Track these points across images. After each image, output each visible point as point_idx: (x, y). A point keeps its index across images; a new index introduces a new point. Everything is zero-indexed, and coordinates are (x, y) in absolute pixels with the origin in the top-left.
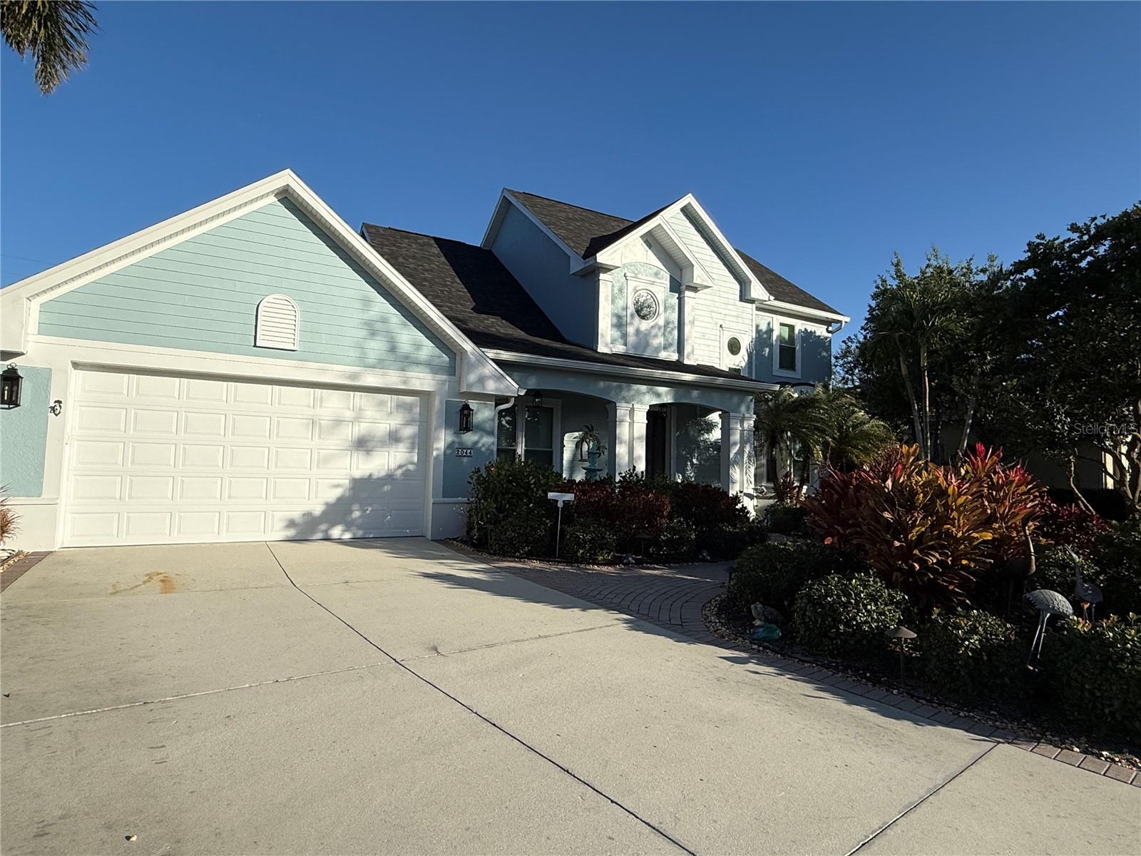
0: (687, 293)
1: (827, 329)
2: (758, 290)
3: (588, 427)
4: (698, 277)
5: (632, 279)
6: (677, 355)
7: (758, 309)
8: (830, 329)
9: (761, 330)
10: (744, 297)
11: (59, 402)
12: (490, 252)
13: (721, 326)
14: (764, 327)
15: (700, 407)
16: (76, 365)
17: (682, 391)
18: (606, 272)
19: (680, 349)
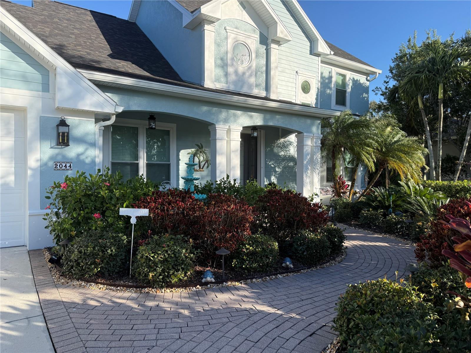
0: (273, 46)
1: (367, 78)
2: (323, 47)
3: (198, 145)
4: (281, 32)
5: (231, 31)
6: (265, 92)
7: (322, 62)
8: (369, 78)
9: (324, 77)
10: (313, 52)
12: (134, 24)
13: (297, 72)
14: (326, 75)
15: (282, 129)
17: (268, 116)
18: (210, 24)
19: (267, 88)
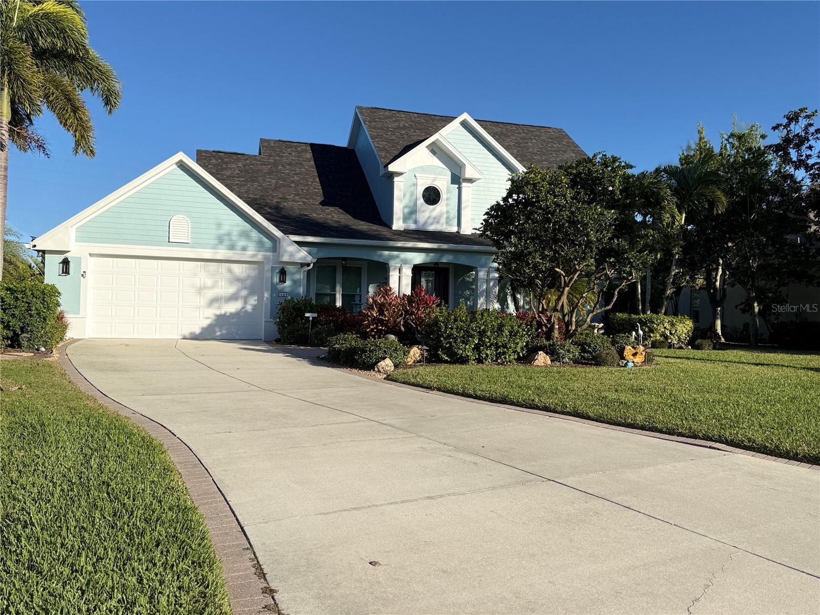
0: (464, 185)
4: (468, 173)
5: (421, 178)
6: (457, 228)
11: (85, 272)
12: (353, 151)
16: (91, 255)
18: (399, 177)
19: (459, 224)
